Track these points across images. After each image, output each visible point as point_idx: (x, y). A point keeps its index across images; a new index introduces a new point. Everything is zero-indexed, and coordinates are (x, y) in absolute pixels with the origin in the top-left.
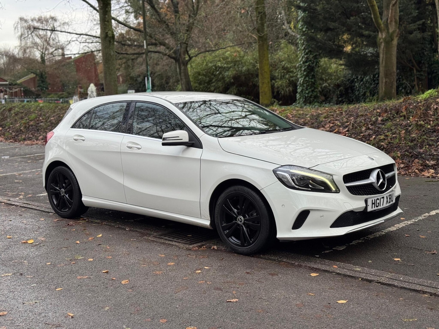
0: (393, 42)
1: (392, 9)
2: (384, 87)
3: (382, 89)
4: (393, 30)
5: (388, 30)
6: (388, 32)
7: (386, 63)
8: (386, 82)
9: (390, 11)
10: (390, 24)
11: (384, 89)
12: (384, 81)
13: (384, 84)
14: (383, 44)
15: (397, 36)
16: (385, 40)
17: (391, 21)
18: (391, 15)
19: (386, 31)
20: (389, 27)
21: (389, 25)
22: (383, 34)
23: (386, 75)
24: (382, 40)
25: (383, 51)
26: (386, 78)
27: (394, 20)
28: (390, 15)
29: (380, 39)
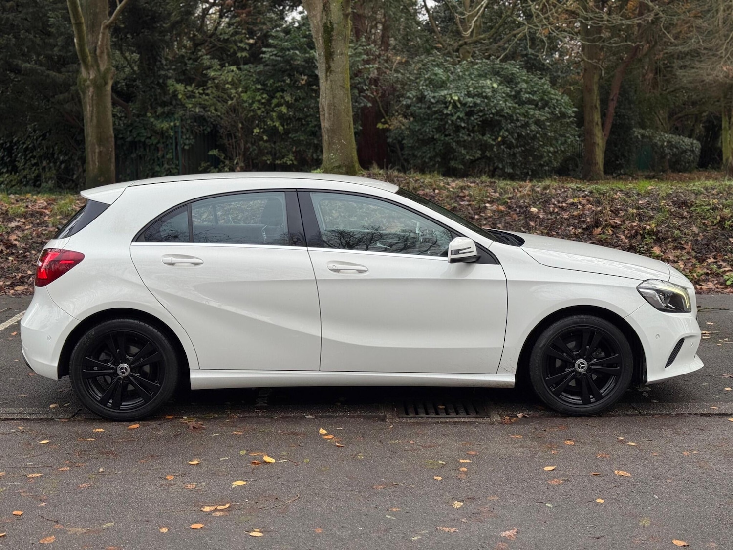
0: (106, 86)
1: (103, 34)
2: (97, 160)
3: (93, 163)
4: (105, 67)
5: (98, 66)
6: (99, 70)
7: (98, 121)
8: (100, 152)
9: (100, 36)
10: (101, 57)
11: (97, 164)
12: (97, 150)
13: (97, 154)
14: (91, 89)
15: (112, 78)
16: (94, 82)
17: (102, 52)
18: (102, 43)
19: (96, 68)
20: (99, 62)
21: (99, 59)
22: (91, 73)
23: (101, 141)
24: (88, 82)
25: (92, 100)
26: (99, 145)
27: (105, 51)
28: (99, 43)
29: (85, 81)
